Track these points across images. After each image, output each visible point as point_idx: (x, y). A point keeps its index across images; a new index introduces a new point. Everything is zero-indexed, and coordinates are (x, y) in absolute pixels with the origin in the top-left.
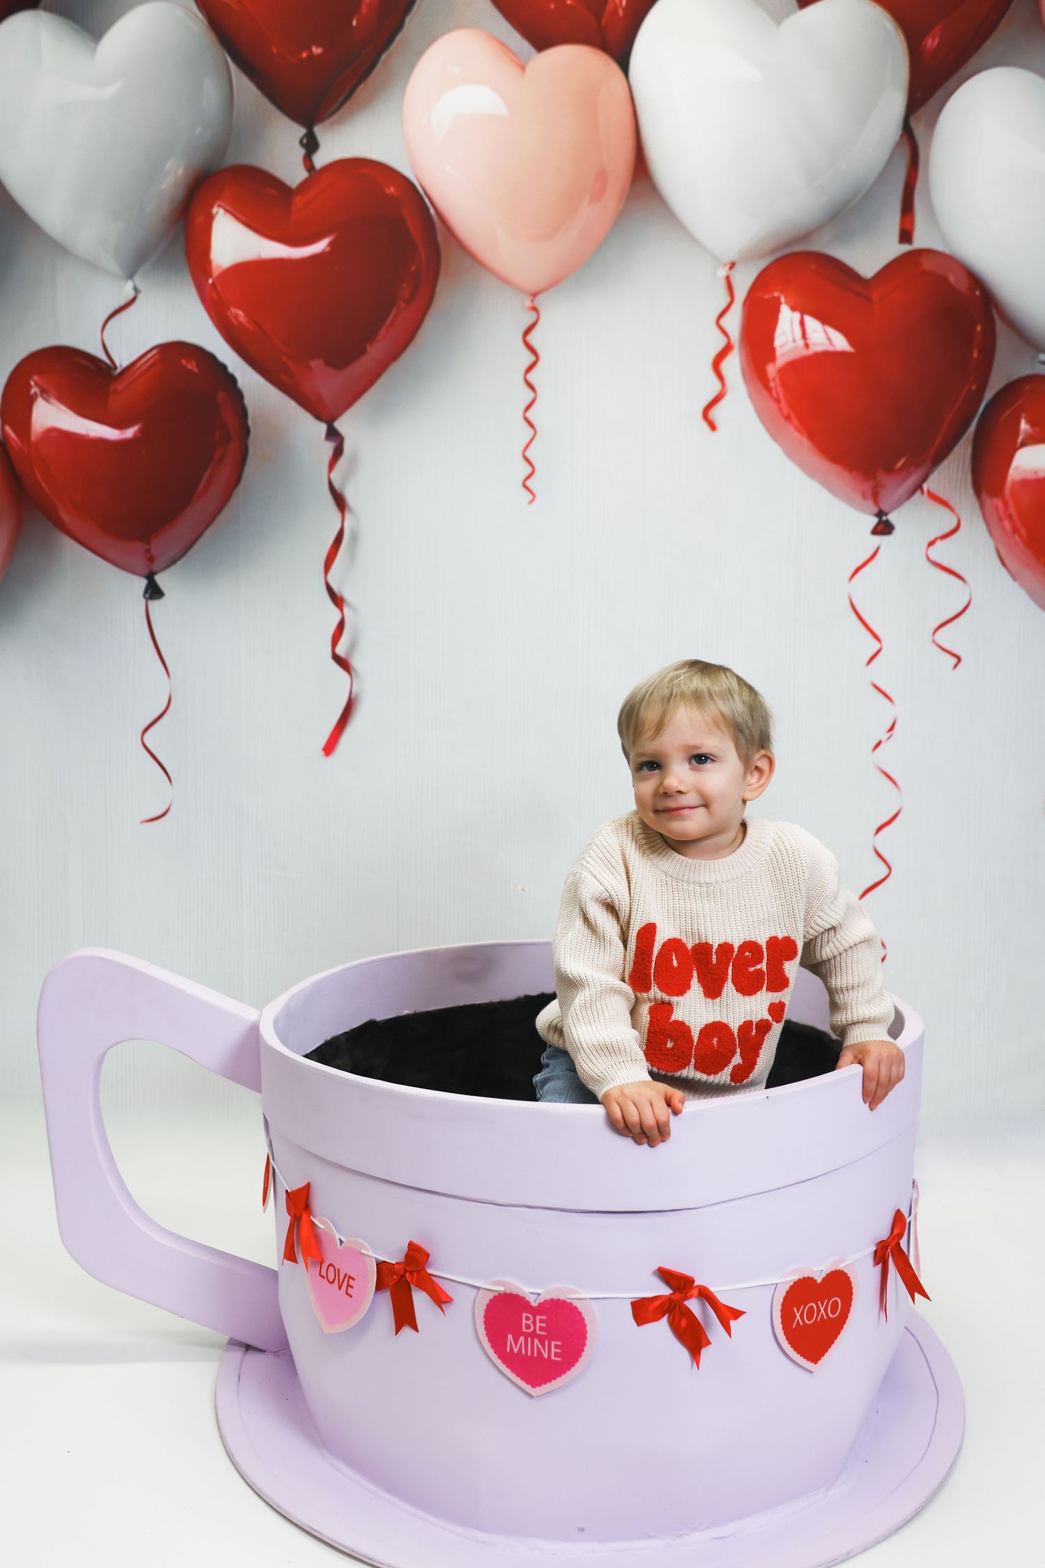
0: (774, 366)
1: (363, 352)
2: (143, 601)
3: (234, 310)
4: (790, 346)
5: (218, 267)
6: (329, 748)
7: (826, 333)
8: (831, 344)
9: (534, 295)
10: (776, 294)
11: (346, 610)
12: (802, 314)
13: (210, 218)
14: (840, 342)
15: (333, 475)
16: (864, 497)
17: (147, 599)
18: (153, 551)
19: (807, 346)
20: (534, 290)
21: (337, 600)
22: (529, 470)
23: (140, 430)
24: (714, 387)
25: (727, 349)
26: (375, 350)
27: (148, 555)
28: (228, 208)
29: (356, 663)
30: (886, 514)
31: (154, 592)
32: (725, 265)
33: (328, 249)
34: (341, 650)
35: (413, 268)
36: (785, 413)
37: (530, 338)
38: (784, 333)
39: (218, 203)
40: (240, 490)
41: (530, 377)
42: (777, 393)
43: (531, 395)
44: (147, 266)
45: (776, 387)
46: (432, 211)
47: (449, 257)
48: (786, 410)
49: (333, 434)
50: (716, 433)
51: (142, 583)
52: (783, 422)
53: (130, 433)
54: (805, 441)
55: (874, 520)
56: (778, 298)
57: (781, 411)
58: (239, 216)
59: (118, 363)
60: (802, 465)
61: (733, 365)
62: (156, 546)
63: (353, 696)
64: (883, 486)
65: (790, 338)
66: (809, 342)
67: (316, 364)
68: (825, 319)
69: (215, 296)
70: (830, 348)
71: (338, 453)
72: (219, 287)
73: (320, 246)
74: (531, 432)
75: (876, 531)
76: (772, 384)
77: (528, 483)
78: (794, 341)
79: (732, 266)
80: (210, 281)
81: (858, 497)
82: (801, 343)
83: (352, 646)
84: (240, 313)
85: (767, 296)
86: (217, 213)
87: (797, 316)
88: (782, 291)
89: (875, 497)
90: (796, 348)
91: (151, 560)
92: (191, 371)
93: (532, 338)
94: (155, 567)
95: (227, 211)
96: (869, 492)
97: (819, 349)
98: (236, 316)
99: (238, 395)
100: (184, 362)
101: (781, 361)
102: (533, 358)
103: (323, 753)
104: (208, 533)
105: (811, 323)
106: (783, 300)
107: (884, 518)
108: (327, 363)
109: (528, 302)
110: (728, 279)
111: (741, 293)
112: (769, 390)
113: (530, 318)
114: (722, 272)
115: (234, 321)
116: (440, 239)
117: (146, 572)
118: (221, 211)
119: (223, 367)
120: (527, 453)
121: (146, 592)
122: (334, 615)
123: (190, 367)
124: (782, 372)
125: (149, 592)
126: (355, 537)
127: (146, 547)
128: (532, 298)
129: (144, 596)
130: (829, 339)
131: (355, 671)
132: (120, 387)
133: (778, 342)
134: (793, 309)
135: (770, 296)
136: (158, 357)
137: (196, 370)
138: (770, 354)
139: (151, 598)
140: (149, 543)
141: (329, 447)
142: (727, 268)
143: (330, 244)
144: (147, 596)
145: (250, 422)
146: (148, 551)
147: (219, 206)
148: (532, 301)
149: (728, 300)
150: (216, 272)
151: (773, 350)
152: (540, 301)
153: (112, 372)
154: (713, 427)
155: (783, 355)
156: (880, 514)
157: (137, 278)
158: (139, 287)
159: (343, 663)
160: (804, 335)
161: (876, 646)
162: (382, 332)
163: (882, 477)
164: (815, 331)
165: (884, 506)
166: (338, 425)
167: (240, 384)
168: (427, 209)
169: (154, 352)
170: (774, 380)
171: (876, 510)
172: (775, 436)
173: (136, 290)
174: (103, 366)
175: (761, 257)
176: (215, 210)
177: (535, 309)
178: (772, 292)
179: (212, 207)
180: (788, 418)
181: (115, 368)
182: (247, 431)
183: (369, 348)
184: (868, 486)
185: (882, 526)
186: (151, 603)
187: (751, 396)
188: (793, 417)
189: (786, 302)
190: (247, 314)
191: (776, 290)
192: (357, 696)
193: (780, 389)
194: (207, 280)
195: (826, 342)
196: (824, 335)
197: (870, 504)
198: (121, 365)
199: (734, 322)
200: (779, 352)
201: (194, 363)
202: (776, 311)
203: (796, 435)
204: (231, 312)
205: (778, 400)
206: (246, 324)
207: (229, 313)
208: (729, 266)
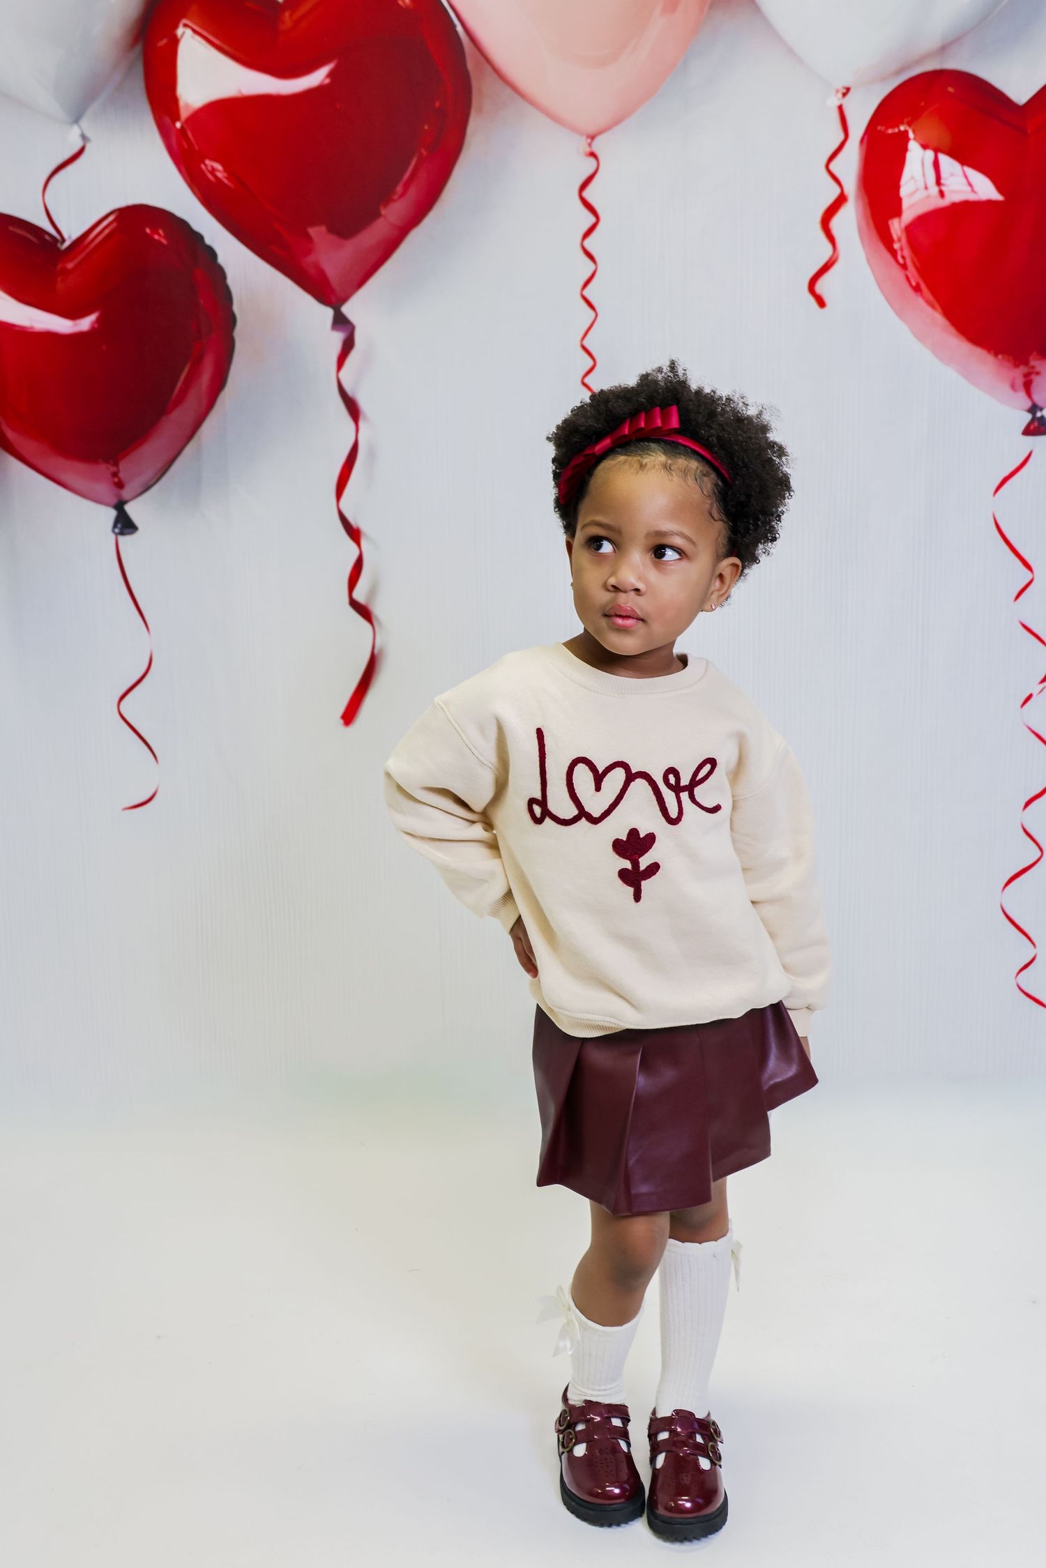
0: (900, 222)
1: (377, 215)
2: (113, 536)
3: (208, 162)
4: (922, 194)
5: (187, 106)
6: (349, 716)
7: (966, 176)
8: (973, 191)
9: (593, 137)
10: (902, 128)
11: (363, 542)
12: (936, 151)
13: (175, 42)
14: (984, 189)
15: (342, 374)
16: (1013, 387)
17: (117, 534)
18: (121, 475)
19: (942, 194)
20: (591, 129)
21: (354, 534)
22: (591, 363)
23: (98, 320)
24: (826, 251)
25: (841, 200)
26: (394, 212)
27: (116, 480)
28: (197, 28)
29: (377, 610)
30: (1041, 409)
31: (125, 525)
32: (837, 91)
33: (327, 81)
34: (360, 594)
35: (437, 104)
36: (914, 284)
37: (585, 194)
38: (912, 178)
39: (184, 21)
40: (227, 397)
41: (587, 243)
42: (903, 257)
43: (591, 267)
44: (95, 106)
45: (902, 249)
46: (459, 29)
47: (483, 88)
48: (915, 277)
49: (341, 322)
50: (825, 310)
51: (112, 514)
52: (910, 292)
53: (85, 324)
54: (939, 318)
55: (1029, 417)
56: (906, 132)
57: (908, 279)
58: (211, 38)
59: (65, 235)
60: (936, 349)
61: (849, 221)
62: (125, 468)
63: (376, 651)
64: (1038, 373)
65: (922, 186)
66: (944, 188)
67: (317, 232)
68: (963, 157)
69: (185, 145)
70: (972, 197)
71: (348, 345)
72: (189, 134)
73: (317, 78)
74: (592, 314)
75: (1028, 431)
76: (896, 246)
77: (587, 380)
78: (926, 188)
79: (847, 91)
80: (178, 125)
81: (1007, 388)
82: (934, 190)
83: (373, 591)
84: (218, 166)
85: (890, 131)
86: (184, 33)
87: (930, 154)
88: (909, 124)
89: (1028, 387)
90: (929, 196)
91: (120, 485)
92: (158, 241)
93: (590, 194)
94: (126, 493)
95: (195, 31)
96: (1020, 381)
97: (957, 198)
98: (213, 171)
99: (220, 273)
100: (148, 231)
101: (908, 215)
102: (592, 219)
103: (342, 722)
104: (189, 450)
105: (946, 162)
106: (911, 135)
107: (1039, 414)
108: (331, 230)
109: (583, 144)
110: (840, 108)
111: (858, 127)
112: (893, 253)
113: (590, 165)
114: (835, 101)
115: (210, 176)
116: (470, 65)
117: (115, 501)
118: (189, 32)
119: (198, 237)
120: (586, 343)
121: (115, 526)
122: (351, 551)
123: (156, 237)
124: (910, 229)
125: (119, 526)
126: (372, 454)
127: (114, 469)
128: (589, 141)
129: (113, 531)
130: (970, 185)
131: (377, 619)
132: (70, 266)
133: (904, 192)
134: (925, 147)
135: (896, 130)
136: (115, 225)
137: (164, 241)
138: (896, 208)
139: (122, 533)
140: (116, 464)
141: (337, 338)
142: (840, 95)
143: (330, 75)
144: (117, 530)
145: (236, 308)
146: (115, 474)
147: (186, 25)
148: (590, 145)
149: (842, 137)
150: (184, 114)
151: (899, 200)
152: (599, 146)
153: (59, 245)
154: (821, 302)
155: (911, 207)
156: (1033, 409)
157: (84, 123)
158: (88, 134)
159: (364, 611)
160: (938, 181)
161: (1027, 576)
162: (399, 189)
163: (1035, 363)
164: (952, 175)
165: (1038, 398)
166: (346, 309)
167: (221, 260)
168: (454, 26)
169: (111, 218)
170: (899, 240)
171: (1028, 404)
172: (900, 314)
173: (84, 137)
174: (47, 237)
175: (884, 79)
176: (180, 31)
177: (593, 155)
178: (898, 127)
179: (176, 27)
180: (917, 289)
181: (63, 240)
182: (231, 320)
183: (383, 212)
184: (1018, 373)
185: (1036, 424)
186: (121, 539)
187: (868, 261)
188: (923, 286)
189: (915, 139)
190: (226, 170)
191: (902, 123)
192: (381, 651)
193: (907, 253)
194: (175, 126)
195: (969, 189)
196: (964, 180)
197: (1022, 395)
198: (70, 237)
199: (850, 166)
200: (906, 204)
201: (161, 232)
202: (905, 149)
203: (929, 309)
204: (206, 165)
205: (904, 267)
206: (226, 181)
207: (203, 167)
208: (844, 91)
